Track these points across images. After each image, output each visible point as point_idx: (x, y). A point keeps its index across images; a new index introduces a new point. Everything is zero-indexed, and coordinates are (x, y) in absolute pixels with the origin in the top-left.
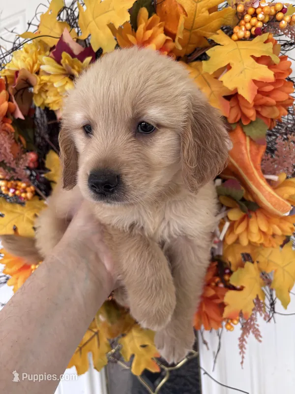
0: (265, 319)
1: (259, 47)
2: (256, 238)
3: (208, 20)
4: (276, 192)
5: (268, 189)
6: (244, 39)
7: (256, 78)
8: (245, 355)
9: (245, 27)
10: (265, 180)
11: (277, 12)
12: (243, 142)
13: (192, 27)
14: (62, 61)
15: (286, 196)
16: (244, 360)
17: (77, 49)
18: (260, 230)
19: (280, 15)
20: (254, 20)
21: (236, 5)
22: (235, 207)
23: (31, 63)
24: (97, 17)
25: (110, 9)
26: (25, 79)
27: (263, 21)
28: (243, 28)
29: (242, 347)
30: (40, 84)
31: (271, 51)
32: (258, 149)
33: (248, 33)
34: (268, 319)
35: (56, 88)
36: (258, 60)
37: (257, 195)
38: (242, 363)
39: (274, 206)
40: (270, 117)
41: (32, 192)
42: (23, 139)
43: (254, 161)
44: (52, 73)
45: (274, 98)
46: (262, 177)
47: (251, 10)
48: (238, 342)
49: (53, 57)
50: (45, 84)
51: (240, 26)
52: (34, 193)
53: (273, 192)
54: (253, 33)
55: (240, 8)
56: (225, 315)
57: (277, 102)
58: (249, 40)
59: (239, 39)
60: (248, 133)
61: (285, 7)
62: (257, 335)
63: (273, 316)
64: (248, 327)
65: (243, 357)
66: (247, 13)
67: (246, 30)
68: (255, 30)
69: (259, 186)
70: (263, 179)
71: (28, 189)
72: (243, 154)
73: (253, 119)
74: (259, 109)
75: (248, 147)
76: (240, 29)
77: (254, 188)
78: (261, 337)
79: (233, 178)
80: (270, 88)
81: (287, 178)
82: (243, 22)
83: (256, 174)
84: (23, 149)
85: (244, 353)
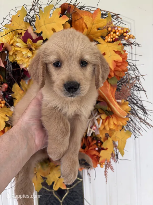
0: (114, 161)
1: (115, 46)
2: (112, 127)
3: (96, 33)
4: (121, 107)
5: (118, 106)
6: (110, 42)
7: (115, 60)
9: (111, 37)
10: (117, 102)
11: (124, 33)
12: (108, 86)
13: (89, 34)
14: (27, 42)
15: (125, 109)
17: (34, 37)
18: (114, 123)
20: (114, 35)
21: (108, 27)
22: (103, 113)
23: (9, 40)
24: (46, 24)
25: (53, 22)
27: (118, 36)
28: (110, 38)
29: (106, 175)
30: (14, 51)
31: (121, 49)
32: (114, 89)
33: (112, 40)
34: (116, 161)
35: (23, 54)
36: (116, 52)
37: (114, 109)
38: (106, 181)
39: (121, 113)
40: (119, 76)
42: (1, 77)
43: (112, 94)
44: (21, 47)
45: (121, 68)
46: (116, 101)
47: (114, 30)
48: (104, 173)
49: (22, 39)
50: (17, 51)
51: (108, 36)
52: (5, 104)
53: (120, 108)
55: (110, 29)
56: (100, 161)
57: (122, 70)
58: (112, 43)
59: (108, 42)
60: (110, 82)
61: (127, 31)
62: (112, 169)
63: (118, 160)
64: (108, 165)
65: (106, 179)
66: (112, 31)
67: (111, 38)
68: (115, 39)
69: (114, 105)
71: (2, 102)
72: (108, 91)
73: (113, 76)
74: (115, 72)
75: (110, 88)
76: (108, 38)
78: (113, 169)
79: (103, 101)
80: (120, 64)
81: (125, 101)
82: (110, 35)
83: (113, 100)
85: (107, 177)
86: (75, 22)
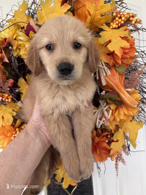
0: (126, 154)
1: (122, 32)
2: (122, 117)
3: (100, 20)
5: (128, 95)
6: (115, 28)
7: (122, 46)
8: (118, 172)
9: (116, 23)
11: (130, 17)
12: (116, 74)
13: (93, 22)
14: (30, 35)
15: (135, 98)
16: (118, 174)
17: (37, 29)
18: (124, 113)
19: (131, 18)
20: (120, 20)
23: (12, 35)
24: (48, 15)
25: (55, 12)
26: (9, 42)
27: (124, 21)
28: (115, 24)
29: (116, 168)
30: (17, 45)
31: (128, 34)
32: (122, 77)
33: (117, 26)
35: (26, 48)
36: (122, 38)
38: (117, 175)
39: (131, 103)
40: (127, 63)
41: (11, 98)
42: (7, 72)
43: (121, 83)
44: (24, 41)
45: (128, 55)
46: (125, 90)
47: (119, 16)
48: (114, 166)
49: (25, 32)
50: (20, 45)
51: (113, 22)
52: (12, 99)
53: (130, 97)
54: (119, 26)
55: (114, 14)
57: (130, 57)
58: (117, 29)
59: (113, 28)
60: (118, 70)
61: (134, 15)
62: (123, 162)
63: (129, 153)
64: (119, 158)
65: (117, 172)
66: (117, 17)
68: (120, 25)
69: (124, 94)
70: (125, 91)
71: (9, 97)
72: (116, 80)
73: (121, 64)
74: (123, 60)
75: (118, 77)
76: (114, 24)
77: (122, 95)
78: (125, 162)
79: (111, 91)
80: (128, 51)
82: (115, 21)
83: (122, 89)
84: (6, 77)
85: (118, 170)
86: (77, 11)
